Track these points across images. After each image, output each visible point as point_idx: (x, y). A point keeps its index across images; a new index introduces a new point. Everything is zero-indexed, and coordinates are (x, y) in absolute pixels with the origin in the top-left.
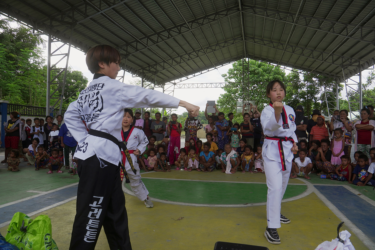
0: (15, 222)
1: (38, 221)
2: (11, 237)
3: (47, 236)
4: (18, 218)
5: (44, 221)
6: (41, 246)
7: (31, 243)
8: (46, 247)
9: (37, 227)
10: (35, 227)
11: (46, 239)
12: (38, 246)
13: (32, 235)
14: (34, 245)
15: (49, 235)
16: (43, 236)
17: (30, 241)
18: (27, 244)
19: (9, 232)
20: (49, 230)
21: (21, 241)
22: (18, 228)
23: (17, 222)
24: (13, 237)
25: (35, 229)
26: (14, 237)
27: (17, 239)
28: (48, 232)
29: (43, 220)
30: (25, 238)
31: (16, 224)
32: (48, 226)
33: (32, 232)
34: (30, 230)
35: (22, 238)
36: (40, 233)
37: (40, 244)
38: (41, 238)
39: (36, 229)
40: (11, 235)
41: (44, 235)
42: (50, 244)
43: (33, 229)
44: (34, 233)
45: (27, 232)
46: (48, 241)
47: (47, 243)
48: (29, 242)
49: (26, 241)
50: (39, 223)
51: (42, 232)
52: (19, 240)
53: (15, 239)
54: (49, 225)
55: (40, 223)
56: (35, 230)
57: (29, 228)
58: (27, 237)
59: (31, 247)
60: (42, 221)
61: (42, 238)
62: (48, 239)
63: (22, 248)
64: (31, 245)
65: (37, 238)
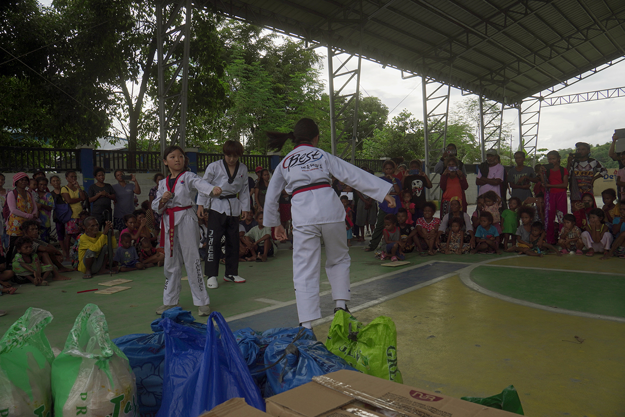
0: (339, 325)
1: (377, 325)
2: (332, 345)
3: (391, 350)
4: (342, 318)
5: (386, 327)
6: (382, 364)
7: (366, 358)
8: (390, 367)
9: (375, 334)
10: (372, 335)
11: (390, 355)
12: (378, 363)
13: (366, 347)
14: (372, 361)
15: (393, 348)
16: (384, 349)
17: (363, 354)
18: (359, 359)
19: (328, 337)
20: (393, 341)
21: (349, 354)
22: (343, 334)
23: (342, 324)
24: (335, 346)
25: (371, 337)
26: (337, 346)
27: (342, 350)
28: (393, 344)
29: (385, 325)
30: (356, 350)
31: (340, 327)
32: (392, 334)
33: (367, 341)
34: (363, 339)
35: (351, 348)
36: (380, 345)
37: (381, 361)
38: (382, 352)
39: (373, 337)
40: (332, 343)
41: (387, 348)
42: (395, 363)
43: (368, 337)
44: (370, 344)
45: (357, 341)
46: (393, 358)
47: (391, 361)
48: (362, 356)
49: (358, 355)
50: (378, 328)
51: (383, 344)
52: (347, 351)
53: (338, 350)
54: (394, 333)
55: (380, 328)
56: (372, 339)
57: (362, 334)
58: (358, 348)
59: (366, 363)
60: (382, 325)
61: (384, 352)
62: (393, 354)
63: (351, 364)
64: (366, 360)
65: (375, 351)
